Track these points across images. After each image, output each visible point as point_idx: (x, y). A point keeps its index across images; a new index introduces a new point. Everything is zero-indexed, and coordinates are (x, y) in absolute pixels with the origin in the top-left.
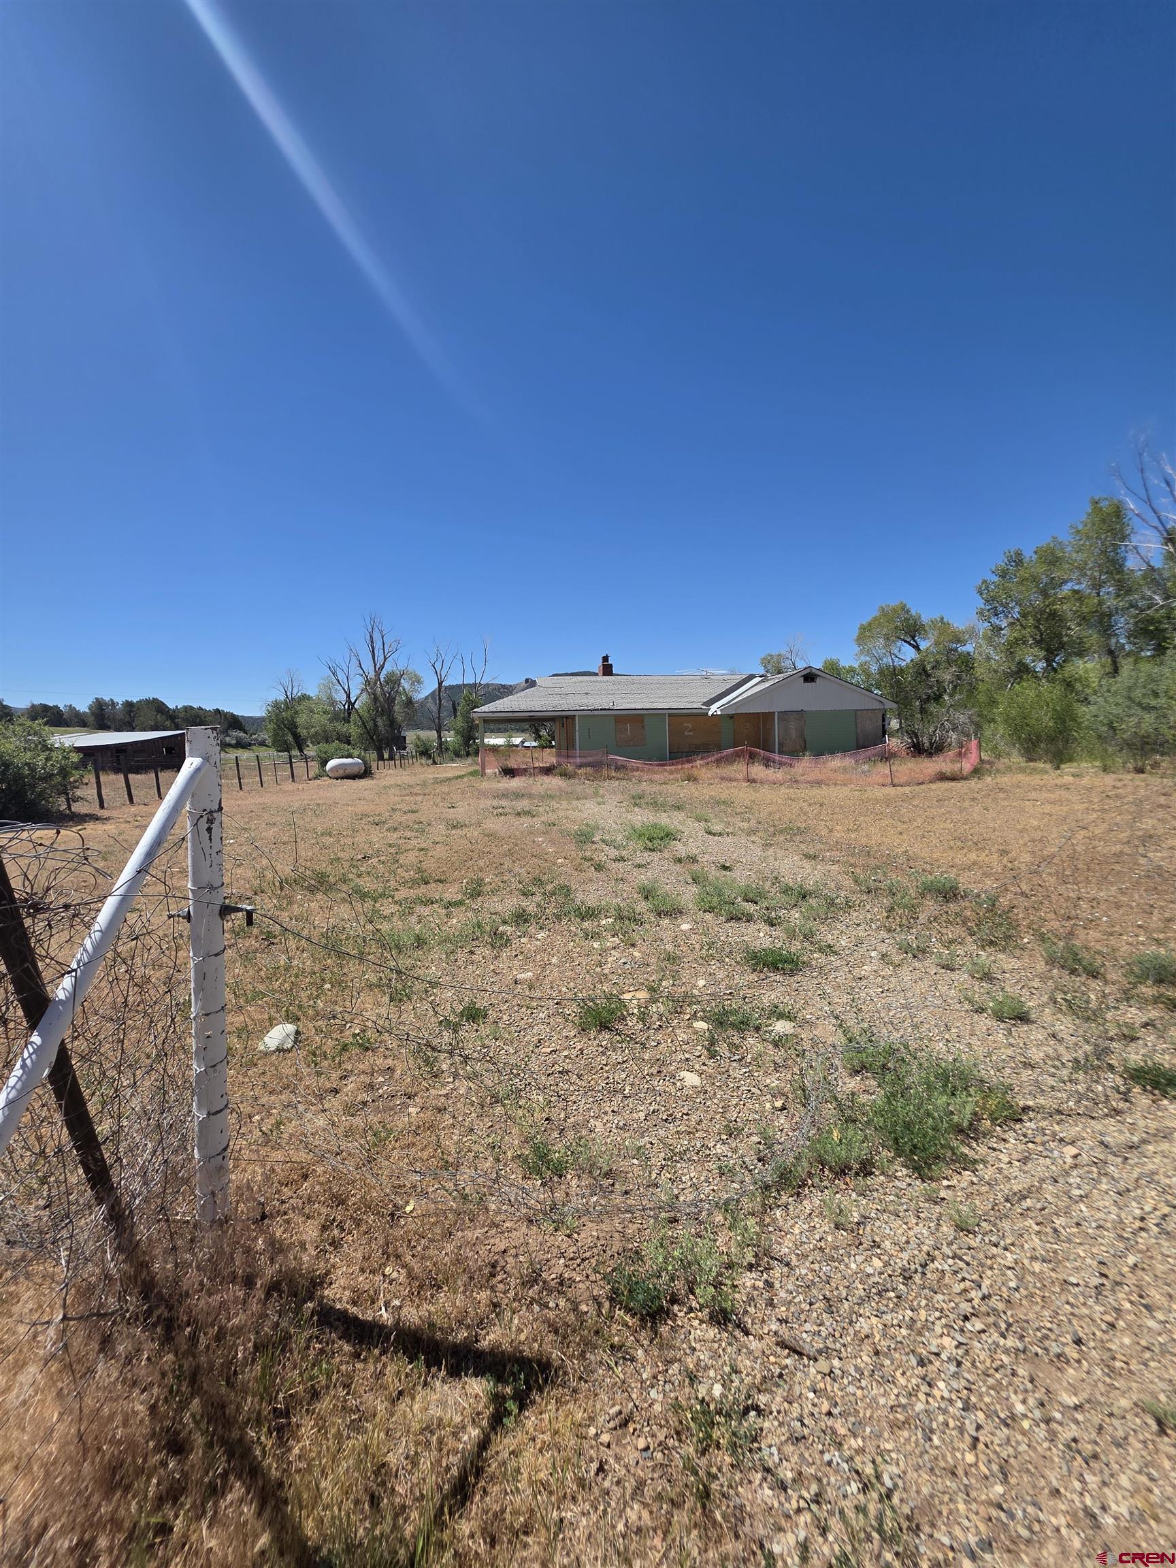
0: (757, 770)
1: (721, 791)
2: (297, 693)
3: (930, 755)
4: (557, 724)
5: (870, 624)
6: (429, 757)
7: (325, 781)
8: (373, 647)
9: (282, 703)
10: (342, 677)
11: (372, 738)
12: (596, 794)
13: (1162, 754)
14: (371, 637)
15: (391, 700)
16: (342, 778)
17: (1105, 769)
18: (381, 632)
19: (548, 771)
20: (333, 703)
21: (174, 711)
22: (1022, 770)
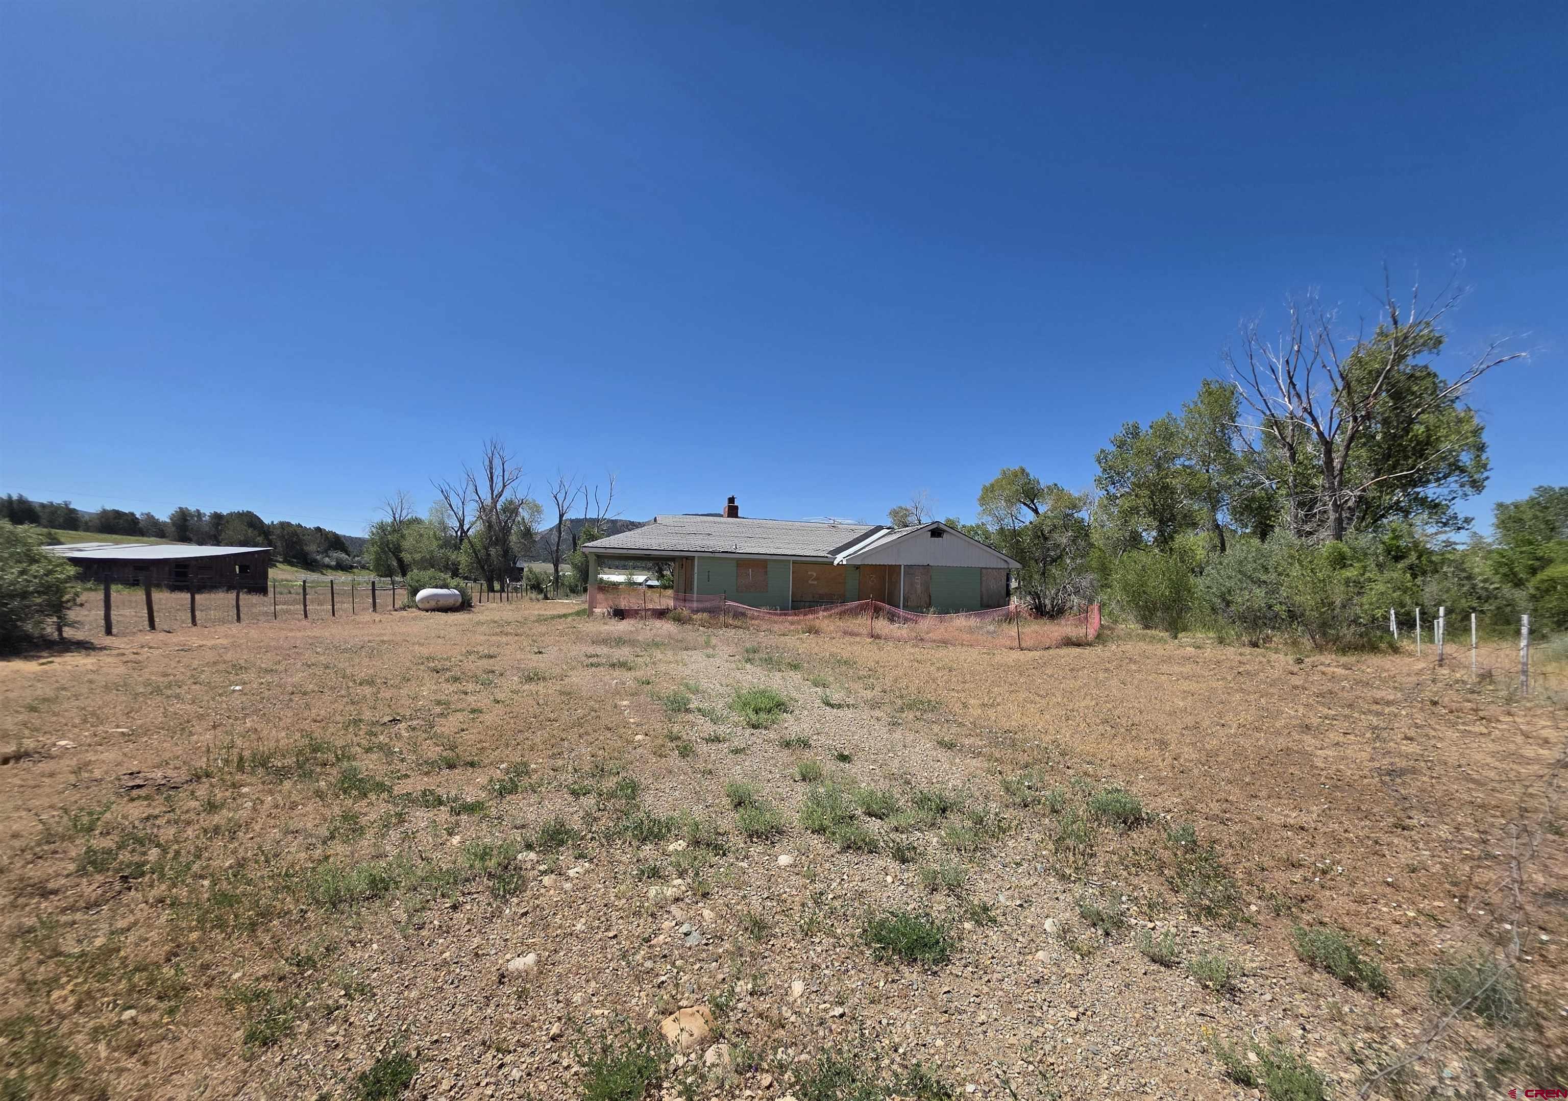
0: (882, 625)
1: (843, 648)
2: (406, 515)
3: (1052, 617)
4: (677, 564)
5: (992, 486)
6: (540, 591)
7: (414, 612)
8: (491, 473)
9: (388, 526)
10: (455, 501)
11: (483, 568)
12: (707, 644)
13: (1273, 628)
14: (491, 462)
15: (506, 530)
16: (433, 610)
17: (1221, 641)
18: (502, 458)
19: (661, 614)
20: (445, 528)
21: (269, 526)
22: (1143, 638)
